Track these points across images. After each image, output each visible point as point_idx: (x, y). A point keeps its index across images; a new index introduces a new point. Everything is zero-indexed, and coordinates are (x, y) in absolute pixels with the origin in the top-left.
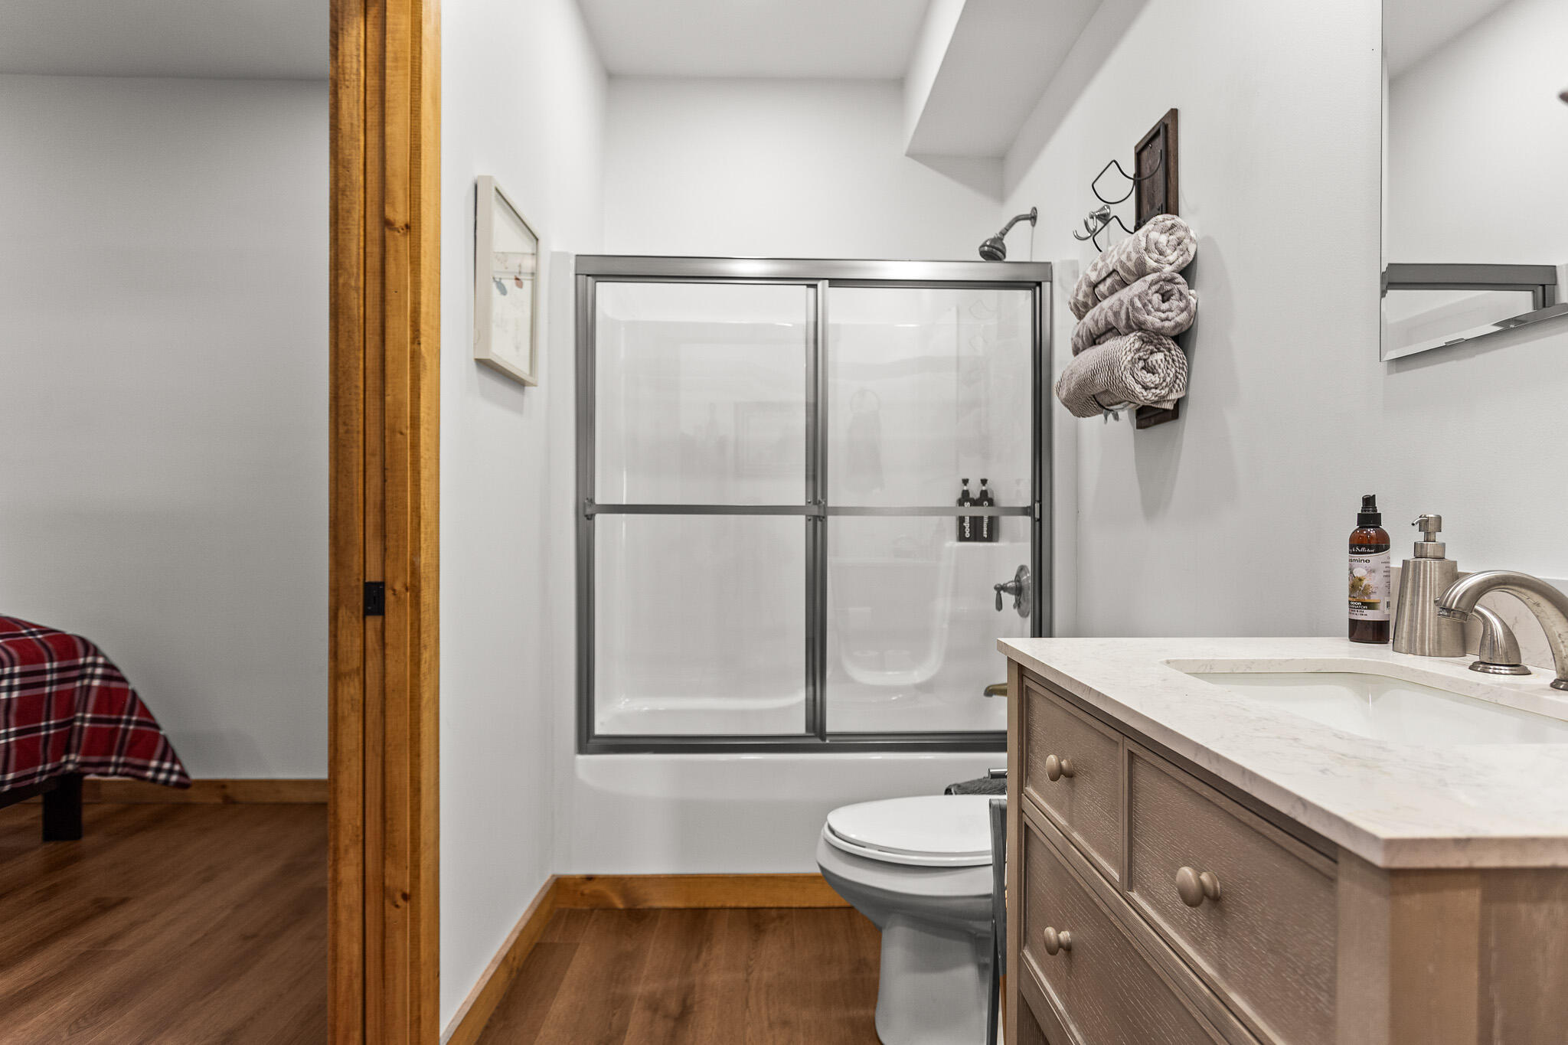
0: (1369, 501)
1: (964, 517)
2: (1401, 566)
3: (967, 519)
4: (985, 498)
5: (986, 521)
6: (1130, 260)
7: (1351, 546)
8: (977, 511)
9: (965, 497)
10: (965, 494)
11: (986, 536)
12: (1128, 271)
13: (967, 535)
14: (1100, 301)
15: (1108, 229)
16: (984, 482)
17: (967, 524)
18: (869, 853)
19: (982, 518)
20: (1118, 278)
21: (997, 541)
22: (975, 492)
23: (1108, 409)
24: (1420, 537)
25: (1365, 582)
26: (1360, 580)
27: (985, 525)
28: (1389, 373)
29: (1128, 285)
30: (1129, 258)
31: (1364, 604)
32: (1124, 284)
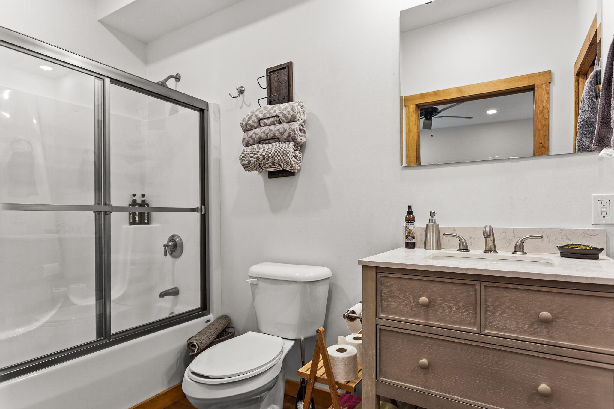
0: (410, 207)
1: (135, 212)
2: (426, 226)
3: (137, 214)
4: (143, 203)
5: (146, 214)
6: (290, 114)
7: (405, 220)
8: (141, 209)
9: (134, 203)
10: (134, 201)
11: (146, 222)
12: (286, 118)
13: (137, 221)
14: (261, 127)
15: (243, 97)
16: (143, 196)
17: (137, 216)
18: (233, 379)
19: (144, 213)
20: (278, 119)
21: (150, 224)
22: (139, 200)
23: (263, 170)
24: (430, 217)
25: (413, 231)
26: (412, 230)
27: (146, 217)
28: (402, 170)
29: (281, 123)
30: (289, 113)
31: (412, 237)
32: (280, 122)
